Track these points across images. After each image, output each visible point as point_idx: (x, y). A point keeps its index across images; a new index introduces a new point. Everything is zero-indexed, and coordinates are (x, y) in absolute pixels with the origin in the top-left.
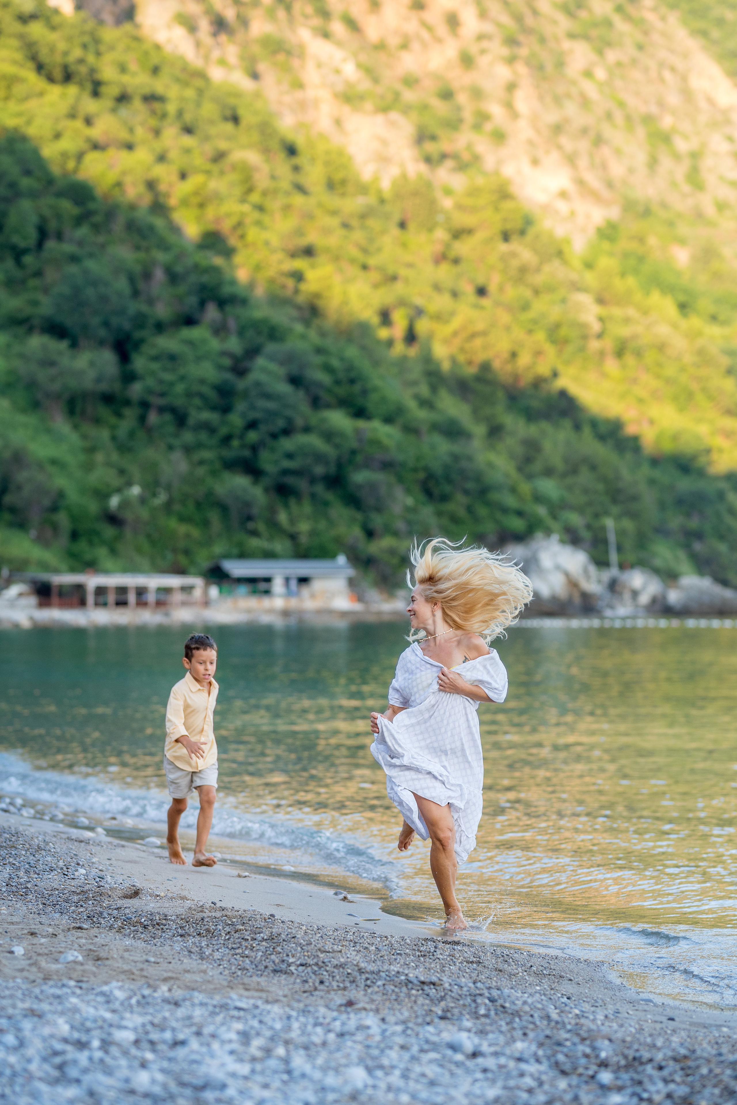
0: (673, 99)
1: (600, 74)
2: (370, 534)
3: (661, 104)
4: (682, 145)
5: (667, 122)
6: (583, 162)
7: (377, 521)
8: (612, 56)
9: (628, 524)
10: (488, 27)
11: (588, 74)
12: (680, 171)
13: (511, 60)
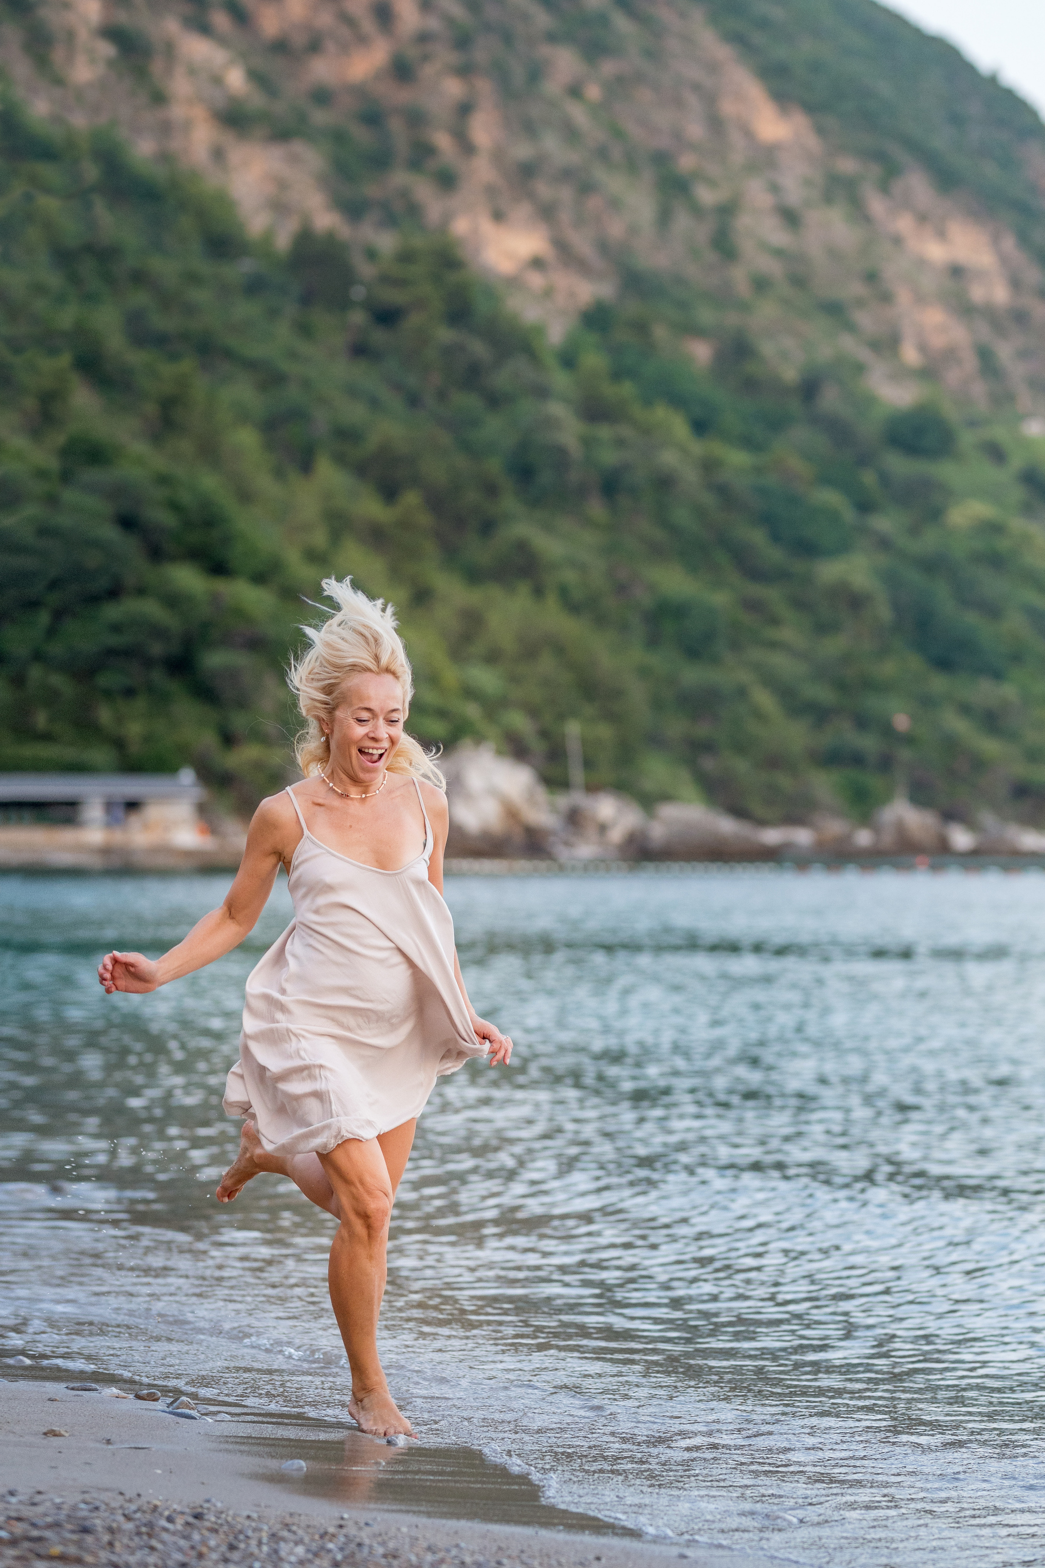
0: (696, 130)
1: (593, 92)
2: (228, 740)
3: (678, 135)
4: (706, 196)
5: (686, 162)
6: (565, 216)
7: (239, 721)
8: (609, 67)
9: (604, 732)
10: (433, 24)
11: (575, 91)
12: (703, 233)
13: (464, 71)
